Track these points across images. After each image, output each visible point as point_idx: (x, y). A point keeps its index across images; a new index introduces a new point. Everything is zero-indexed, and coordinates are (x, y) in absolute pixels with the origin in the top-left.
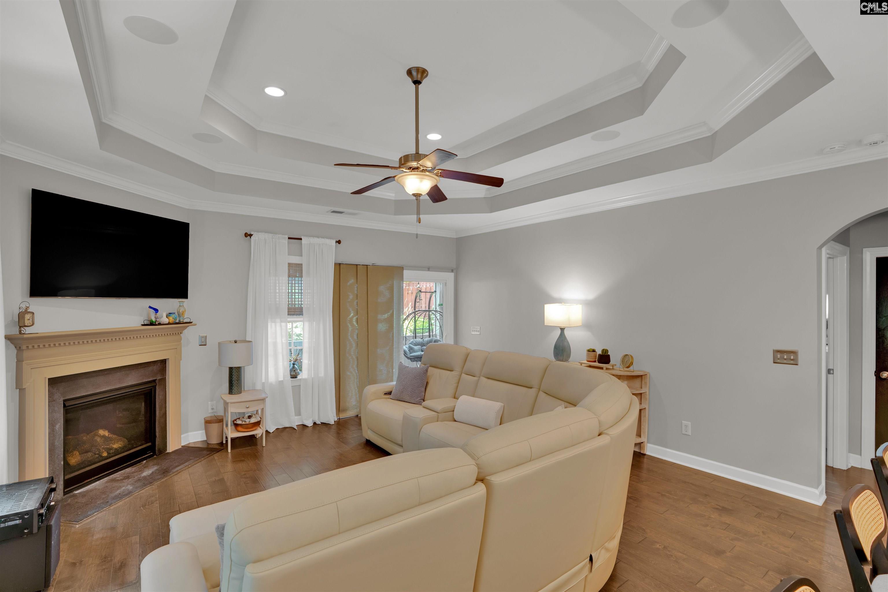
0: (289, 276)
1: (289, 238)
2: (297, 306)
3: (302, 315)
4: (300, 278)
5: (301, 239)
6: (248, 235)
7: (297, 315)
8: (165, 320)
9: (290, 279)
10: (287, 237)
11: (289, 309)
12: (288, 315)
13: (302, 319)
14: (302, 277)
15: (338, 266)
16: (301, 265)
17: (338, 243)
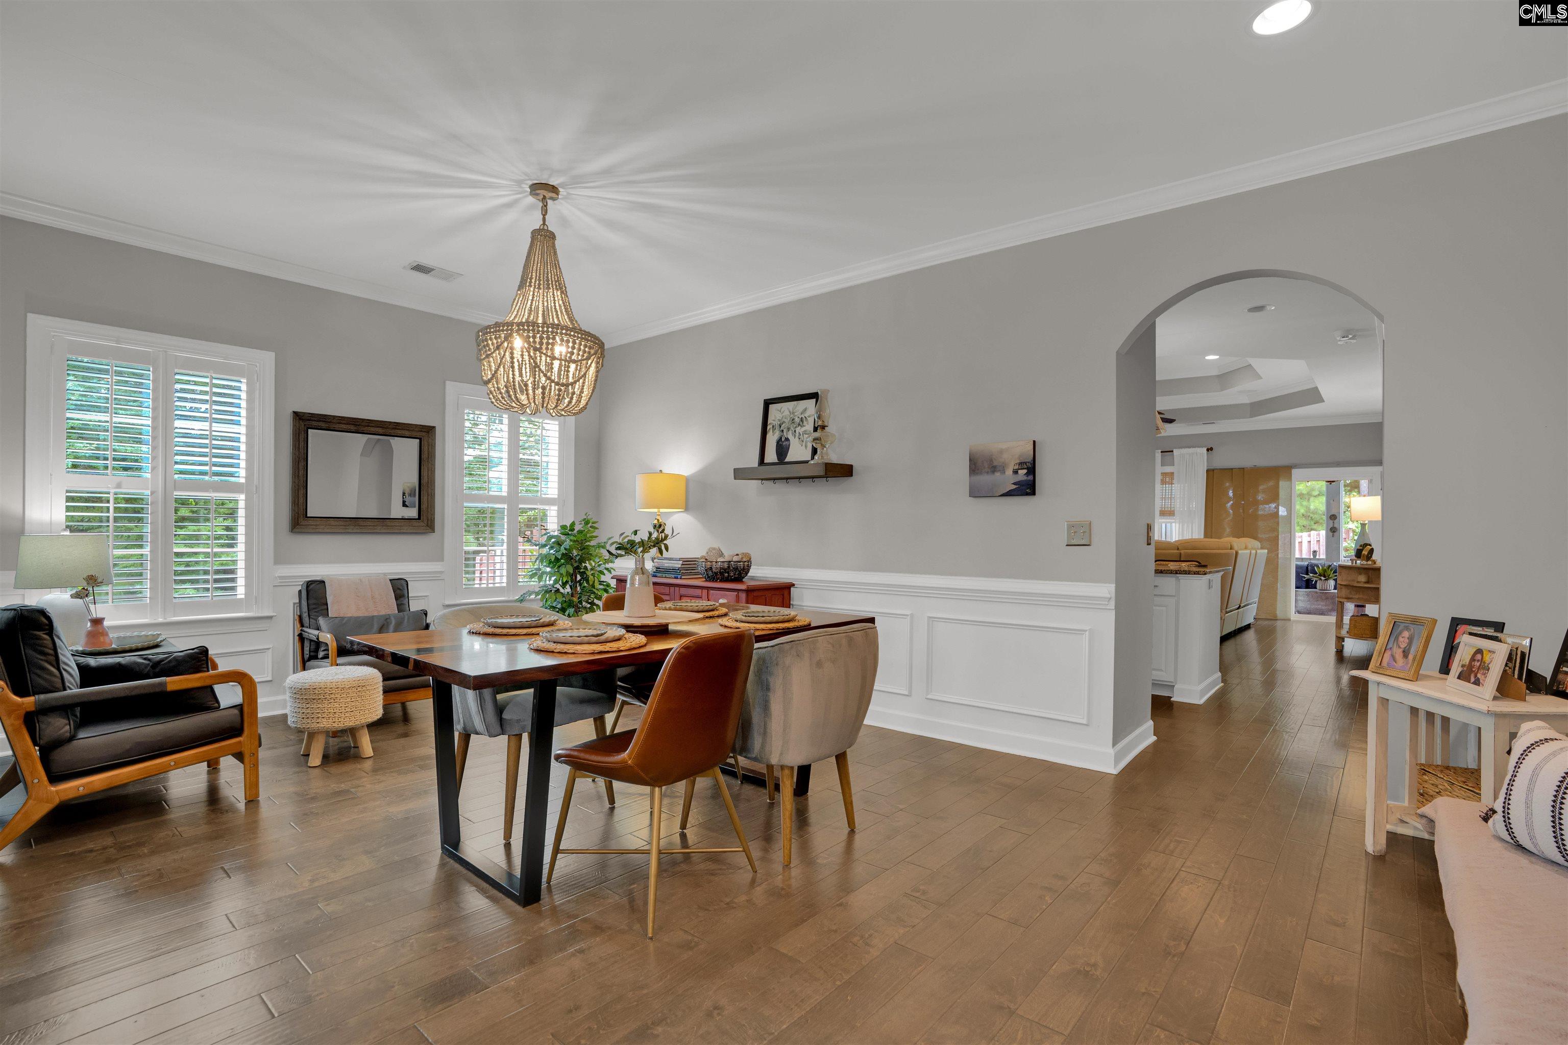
0: (1161, 484)
1: (1162, 452)
2: (1167, 509)
3: (1174, 516)
4: (1171, 486)
5: (1172, 451)
9: (1162, 486)
10: (1160, 451)
11: (1160, 511)
13: (1174, 520)
14: (1172, 484)
15: (1209, 471)
16: (1173, 473)
17: (1210, 450)
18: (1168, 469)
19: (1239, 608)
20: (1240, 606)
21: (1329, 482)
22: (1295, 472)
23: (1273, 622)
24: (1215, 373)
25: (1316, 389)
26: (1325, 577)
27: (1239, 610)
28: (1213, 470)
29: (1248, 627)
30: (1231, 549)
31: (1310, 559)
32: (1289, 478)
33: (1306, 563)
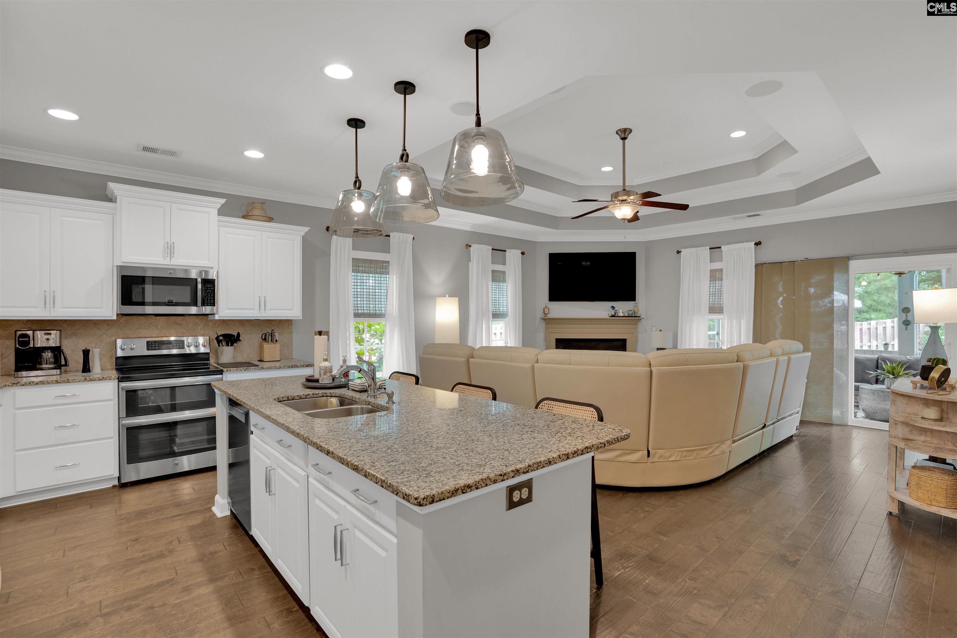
0: (710, 281)
1: (710, 249)
2: (716, 305)
3: (723, 313)
4: (720, 282)
5: (720, 247)
6: (678, 252)
7: (717, 313)
8: (621, 314)
9: (712, 282)
10: (709, 247)
11: (710, 308)
12: (709, 313)
13: (723, 317)
14: (722, 280)
15: (758, 266)
16: (722, 270)
17: (758, 244)
18: (717, 266)
19: (764, 427)
20: (765, 425)
21: (898, 274)
22: (853, 264)
23: (825, 429)
24: (750, 156)
25: (869, 159)
26: (893, 374)
27: (765, 430)
28: (762, 264)
29: (789, 440)
30: (737, 362)
31: (881, 352)
32: (846, 270)
33: (876, 356)
